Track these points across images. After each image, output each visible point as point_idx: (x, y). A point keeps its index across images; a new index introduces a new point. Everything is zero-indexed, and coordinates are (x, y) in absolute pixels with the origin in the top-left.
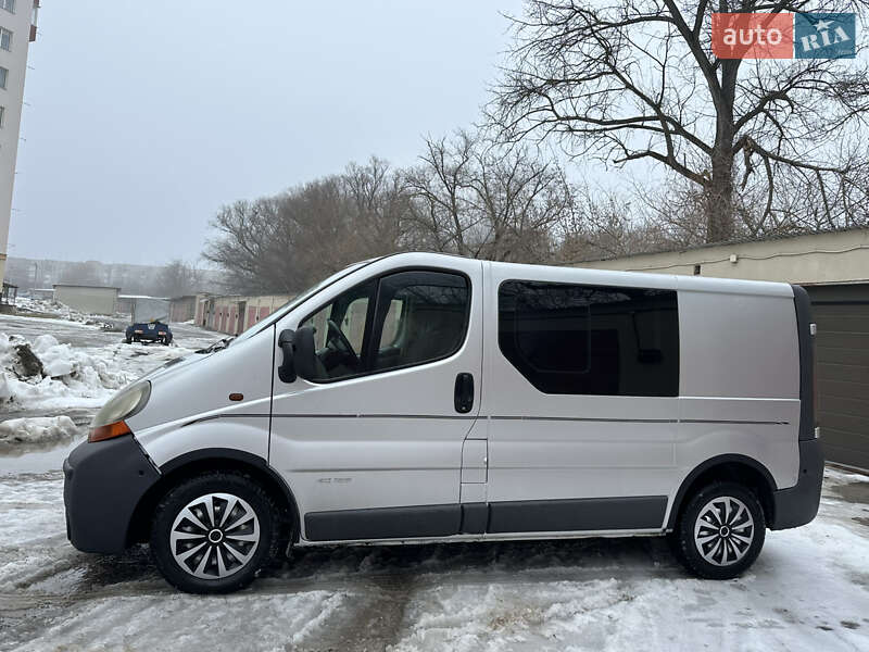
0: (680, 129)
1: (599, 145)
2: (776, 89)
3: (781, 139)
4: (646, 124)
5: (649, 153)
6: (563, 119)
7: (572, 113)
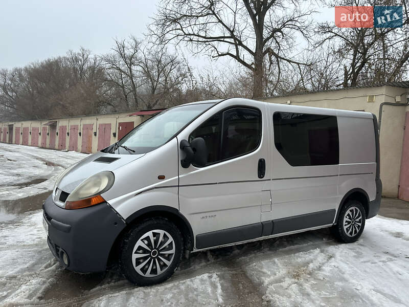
0: (241, 44)
1: (206, 48)
2: (277, 28)
3: (279, 50)
4: (226, 40)
5: (228, 54)
6: (187, 35)
7: (191, 32)
